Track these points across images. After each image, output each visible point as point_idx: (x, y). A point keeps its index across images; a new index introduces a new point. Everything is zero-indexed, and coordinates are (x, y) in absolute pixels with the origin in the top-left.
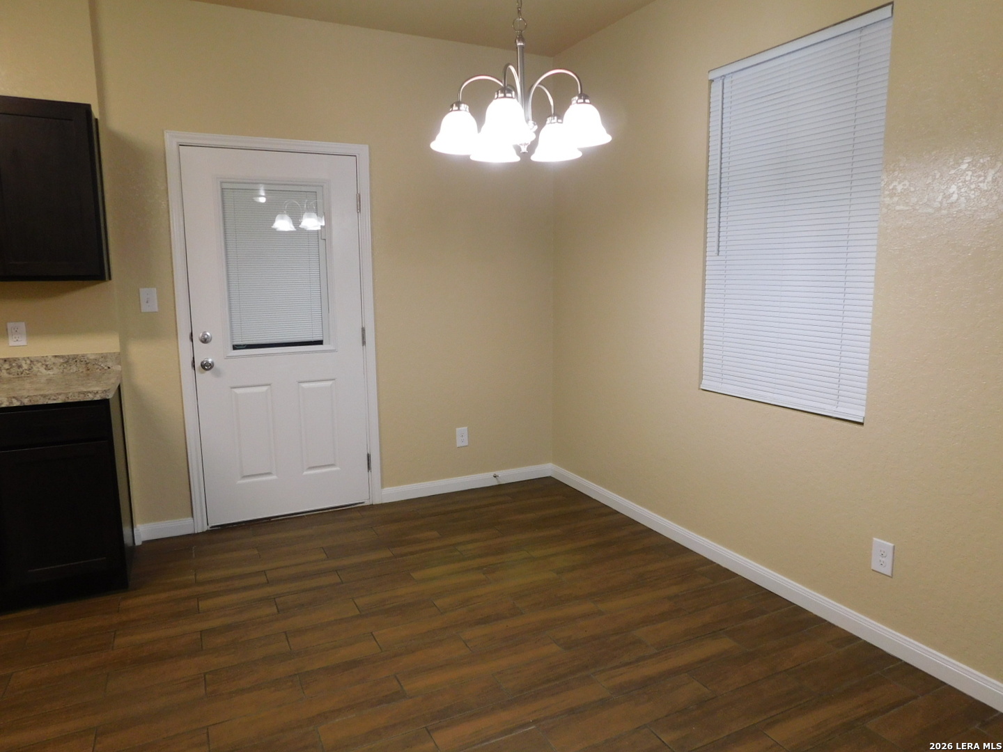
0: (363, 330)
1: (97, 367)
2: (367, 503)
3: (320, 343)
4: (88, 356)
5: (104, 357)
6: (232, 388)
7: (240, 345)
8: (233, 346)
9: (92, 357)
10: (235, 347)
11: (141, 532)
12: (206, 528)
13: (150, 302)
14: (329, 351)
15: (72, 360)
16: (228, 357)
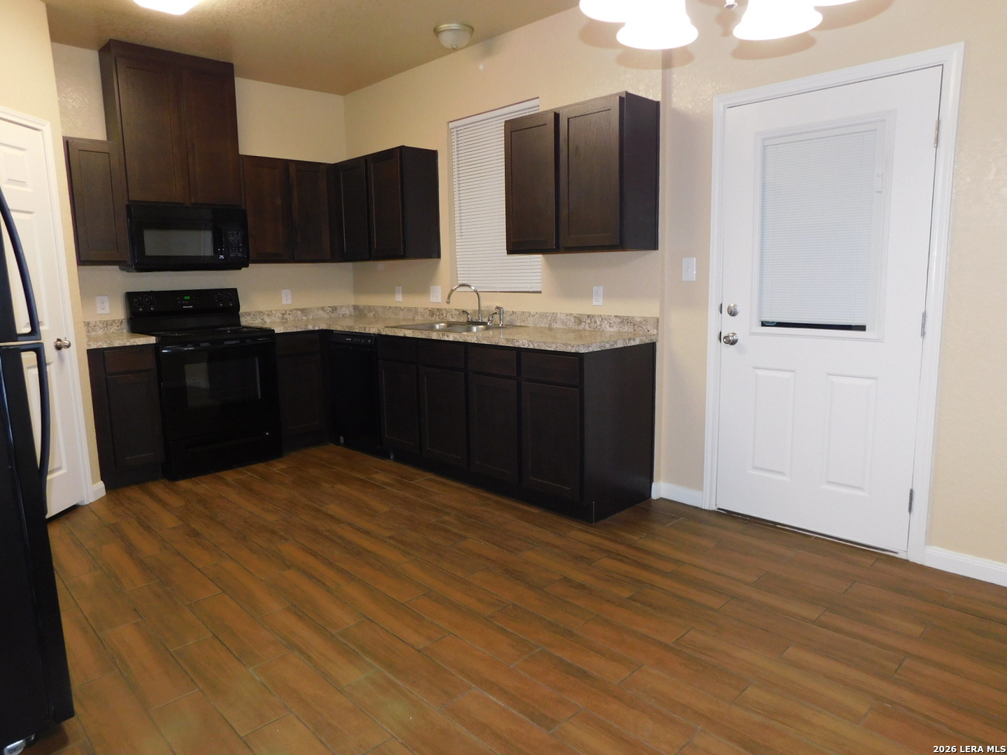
0: (924, 315)
1: (640, 329)
2: (902, 555)
3: (862, 328)
4: (636, 318)
5: (646, 320)
6: (754, 368)
7: (769, 322)
8: (762, 322)
9: (638, 320)
10: (764, 324)
11: (661, 489)
12: (714, 508)
13: (690, 271)
14: (871, 340)
15: (625, 321)
16: (752, 334)
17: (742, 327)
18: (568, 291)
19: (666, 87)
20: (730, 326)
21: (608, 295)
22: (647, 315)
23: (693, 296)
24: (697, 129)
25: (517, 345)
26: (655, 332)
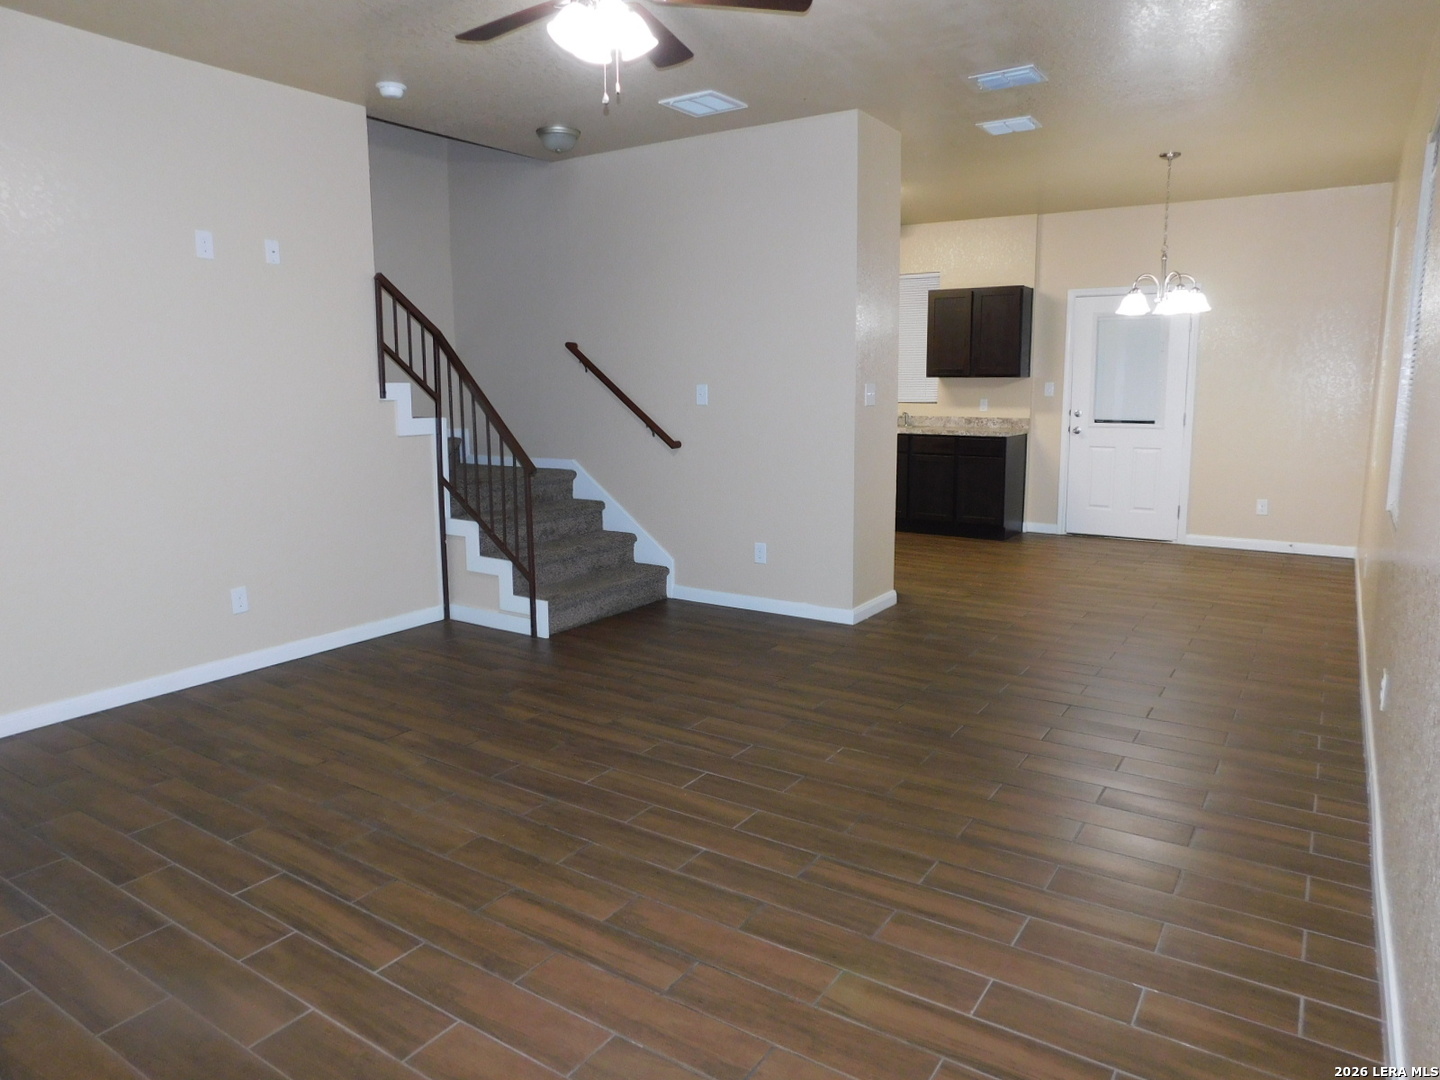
0: (1185, 415)
3: (1153, 422)
4: (1012, 419)
5: (1021, 420)
6: (1091, 447)
7: (1099, 420)
9: (1015, 420)
10: (1096, 421)
11: (1029, 526)
12: (1064, 533)
13: (1050, 389)
14: (1158, 429)
15: (1005, 421)
16: (1090, 427)
17: (1084, 423)
18: (959, 403)
19: (1037, 281)
20: (1075, 423)
21: (991, 405)
22: (1021, 417)
23: (1052, 405)
24: (1058, 309)
25: (956, 434)
26: (1027, 427)
